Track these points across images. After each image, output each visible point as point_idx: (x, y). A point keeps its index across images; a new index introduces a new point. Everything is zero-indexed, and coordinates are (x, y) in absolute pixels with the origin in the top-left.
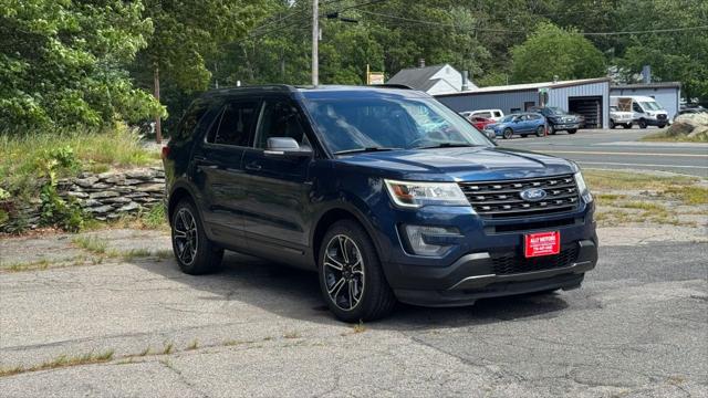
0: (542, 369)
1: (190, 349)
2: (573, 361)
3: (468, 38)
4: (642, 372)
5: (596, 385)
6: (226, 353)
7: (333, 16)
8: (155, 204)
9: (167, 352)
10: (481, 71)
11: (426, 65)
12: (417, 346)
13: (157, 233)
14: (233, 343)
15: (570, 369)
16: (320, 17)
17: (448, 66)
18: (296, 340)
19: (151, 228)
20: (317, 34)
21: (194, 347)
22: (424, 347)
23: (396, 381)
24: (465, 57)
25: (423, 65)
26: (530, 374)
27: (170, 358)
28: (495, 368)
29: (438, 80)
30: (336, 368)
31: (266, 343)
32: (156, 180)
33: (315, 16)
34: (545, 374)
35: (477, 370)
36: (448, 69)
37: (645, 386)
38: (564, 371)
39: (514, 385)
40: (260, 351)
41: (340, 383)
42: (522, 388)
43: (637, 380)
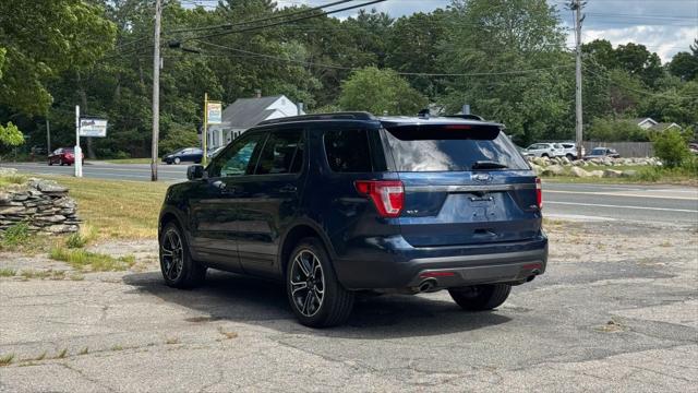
0: (389, 362)
1: (82, 354)
2: (413, 357)
3: (302, 69)
4: (467, 364)
5: (432, 373)
6: (116, 356)
7: (175, 46)
8: (10, 227)
9: (62, 356)
10: (315, 103)
11: (262, 95)
12: (284, 347)
13: (15, 255)
14: (121, 349)
15: (410, 362)
16: (161, 46)
17: (283, 97)
18: (177, 345)
19: (8, 250)
20: (158, 63)
21: (86, 352)
22: (290, 349)
23: (271, 373)
24: (300, 88)
25: (259, 96)
26: (380, 366)
27: (67, 361)
28: (351, 363)
29: (274, 110)
30: (218, 366)
31: (150, 348)
32: (13, 203)
33: (157, 45)
34: (392, 365)
35: (337, 365)
36: (283, 101)
37: (470, 373)
38: (406, 363)
39: (368, 375)
40: (147, 355)
41: (224, 376)
42: (374, 376)
43: (462, 368)
